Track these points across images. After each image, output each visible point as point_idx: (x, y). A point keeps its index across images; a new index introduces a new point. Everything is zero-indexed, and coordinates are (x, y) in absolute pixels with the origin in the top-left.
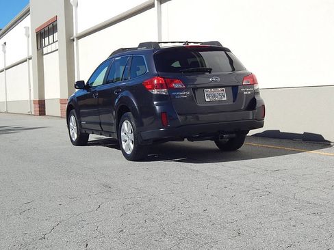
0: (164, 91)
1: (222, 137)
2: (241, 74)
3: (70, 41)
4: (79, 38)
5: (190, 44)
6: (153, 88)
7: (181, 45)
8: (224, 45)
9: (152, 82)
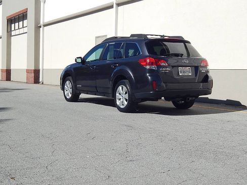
0: (154, 67)
1: (188, 99)
2: (197, 59)
3: (38, 27)
4: (45, 26)
5: (165, 37)
6: (146, 65)
7: (159, 37)
8: (186, 39)
9: (145, 61)
